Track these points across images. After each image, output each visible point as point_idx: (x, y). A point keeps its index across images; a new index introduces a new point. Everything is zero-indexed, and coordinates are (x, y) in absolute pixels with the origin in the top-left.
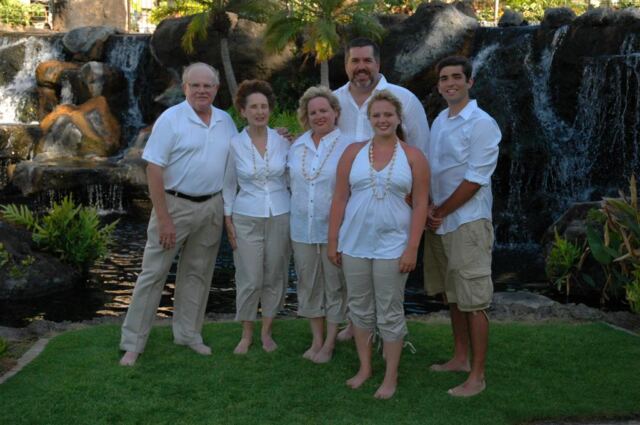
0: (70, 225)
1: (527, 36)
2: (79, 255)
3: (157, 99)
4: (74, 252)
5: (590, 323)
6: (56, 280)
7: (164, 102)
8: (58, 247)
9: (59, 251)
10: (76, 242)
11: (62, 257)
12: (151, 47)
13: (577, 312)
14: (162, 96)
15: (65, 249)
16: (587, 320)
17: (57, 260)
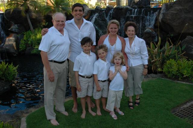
0: (5, 70)
1: (104, 11)
2: (10, 78)
3: (9, 29)
4: (8, 78)
5: (156, 78)
6: (5, 88)
7: (11, 30)
8: (3, 77)
9: (4, 78)
10: (9, 75)
11: (5, 80)
12: (5, 16)
13: (152, 76)
14: (10, 29)
15: (5, 77)
16: (156, 77)
17: (4, 81)
